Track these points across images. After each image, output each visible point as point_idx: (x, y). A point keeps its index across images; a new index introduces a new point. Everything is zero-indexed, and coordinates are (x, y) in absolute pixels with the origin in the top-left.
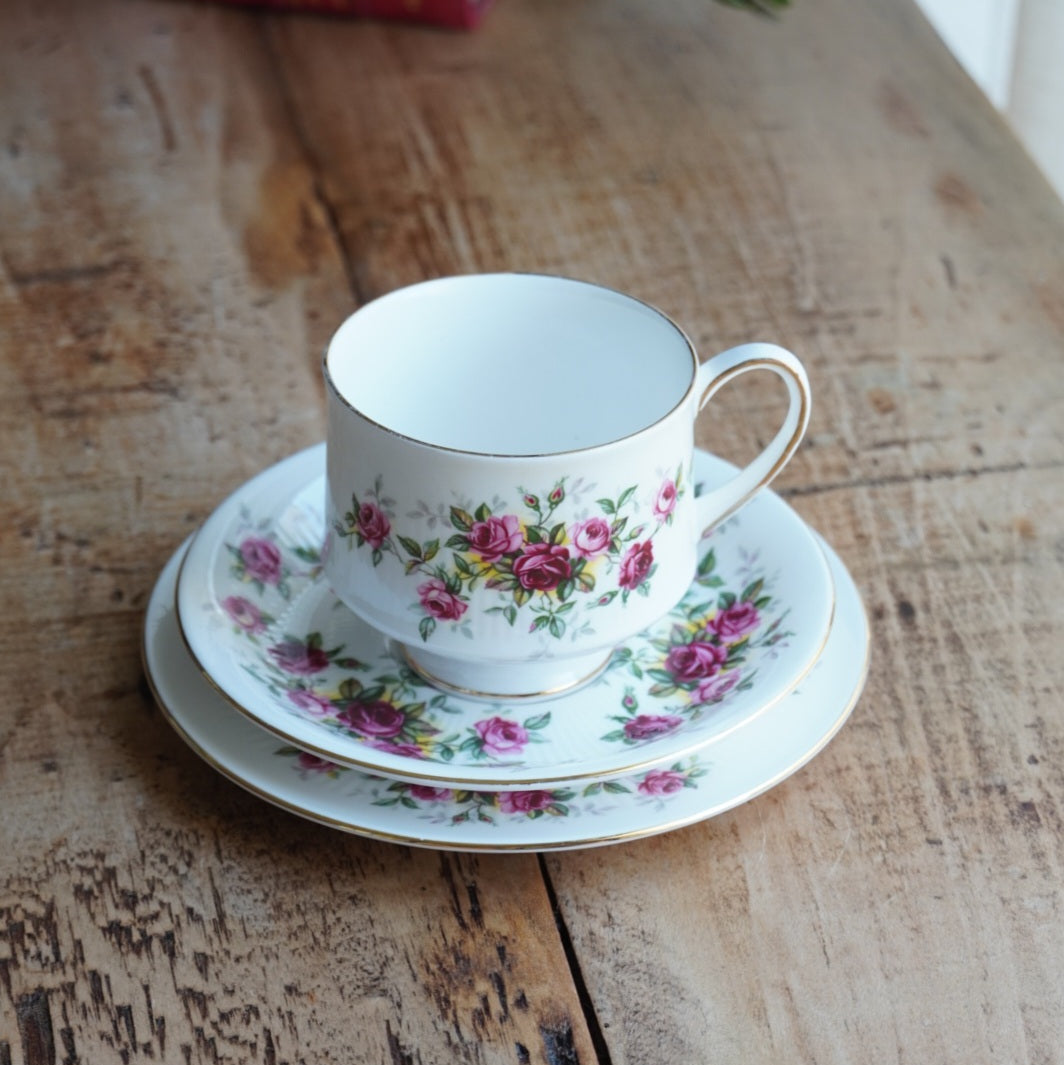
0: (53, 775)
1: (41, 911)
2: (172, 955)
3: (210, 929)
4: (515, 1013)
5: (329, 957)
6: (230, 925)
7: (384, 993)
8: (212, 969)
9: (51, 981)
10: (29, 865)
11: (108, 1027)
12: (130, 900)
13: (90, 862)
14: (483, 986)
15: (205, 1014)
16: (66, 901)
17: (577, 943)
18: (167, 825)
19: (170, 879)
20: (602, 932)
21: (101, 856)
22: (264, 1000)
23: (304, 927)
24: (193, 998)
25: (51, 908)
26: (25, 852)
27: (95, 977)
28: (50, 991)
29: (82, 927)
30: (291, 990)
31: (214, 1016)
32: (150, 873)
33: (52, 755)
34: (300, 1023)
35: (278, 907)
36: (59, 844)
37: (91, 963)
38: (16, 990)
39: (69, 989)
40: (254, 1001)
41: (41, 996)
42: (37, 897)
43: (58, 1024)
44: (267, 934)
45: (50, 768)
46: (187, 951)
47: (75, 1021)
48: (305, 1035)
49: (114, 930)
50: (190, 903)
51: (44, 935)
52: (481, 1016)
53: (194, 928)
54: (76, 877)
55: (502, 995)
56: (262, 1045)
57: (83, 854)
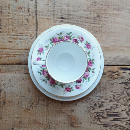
0: (74, 111)
1: (96, 113)
2: (104, 102)
3: (101, 98)
4: (118, 72)
5: (107, 88)
6: (101, 96)
7: (113, 83)
8: (107, 99)
9: (106, 113)
10: (88, 114)
11: (113, 109)
12: (95, 105)
13: (89, 108)
14: (114, 74)
15: (113, 100)
16: (94, 111)
17: (109, 64)
18: (85, 100)
19: (93, 101)
20: (108, 62)
21: (88, 107)
22: (112, 94)
23: (103, 89)
24: (111, 101)
25: (95, 113)
26: (86, 114)
27: (106, 109)
28: (107, 114)
29: (99, 110)
30: (111, 92)
31: (114, 99)
32: (92, 103)
33: (71, 110)
34: (116, 92)
35: (99, 91)
36: (86, 111)
37: (104, 109)
38: (107, 117)
39: (107, 112)
40: (112, 95)
41: (108, 115)
42: (93, 114)
43: (112, 113)
44: (103, 93)
45: (73, 111)
46: (104, 101)
47: (112, 112)
48: (118, 91)
49: (100, 107)
50: (97, 99)
51: (99, 113)
52: (118, 75)
53: (101, 99)
54: (91, 110)
55: (116, 73)
56: (118, 95)
57: (88, 109)
